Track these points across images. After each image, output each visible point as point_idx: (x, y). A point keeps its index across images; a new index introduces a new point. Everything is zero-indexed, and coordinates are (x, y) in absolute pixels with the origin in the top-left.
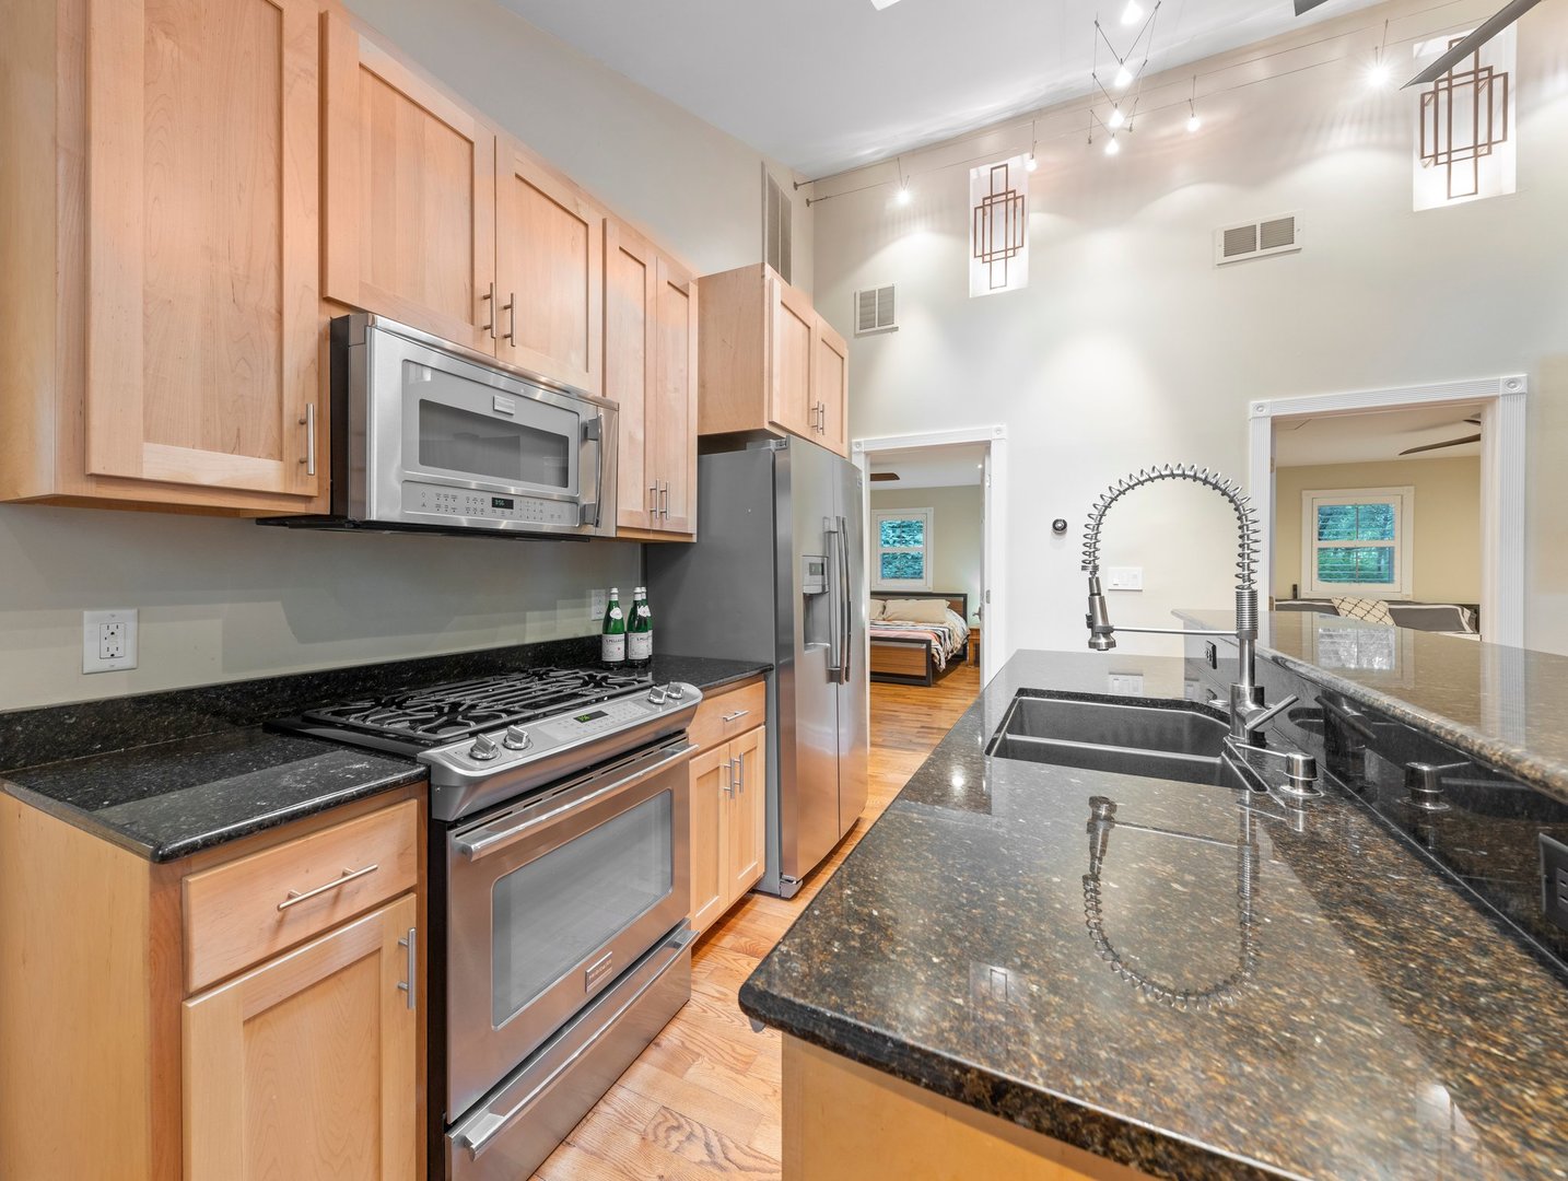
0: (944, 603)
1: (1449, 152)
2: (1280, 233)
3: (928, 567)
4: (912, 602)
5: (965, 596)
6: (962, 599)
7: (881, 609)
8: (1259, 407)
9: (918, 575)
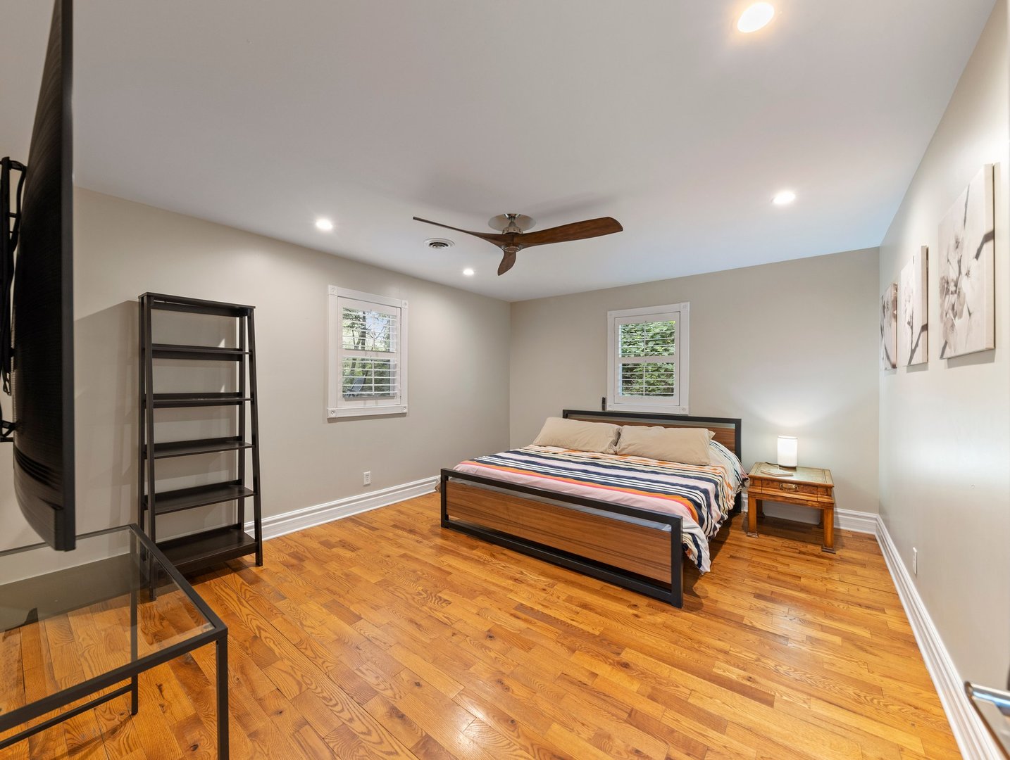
0: (705, 433)
3: (682, 383)
4: (658, 431)
5: (738, 423)
6: (733, 426)
7: (613, 438)
9: (669, 392)
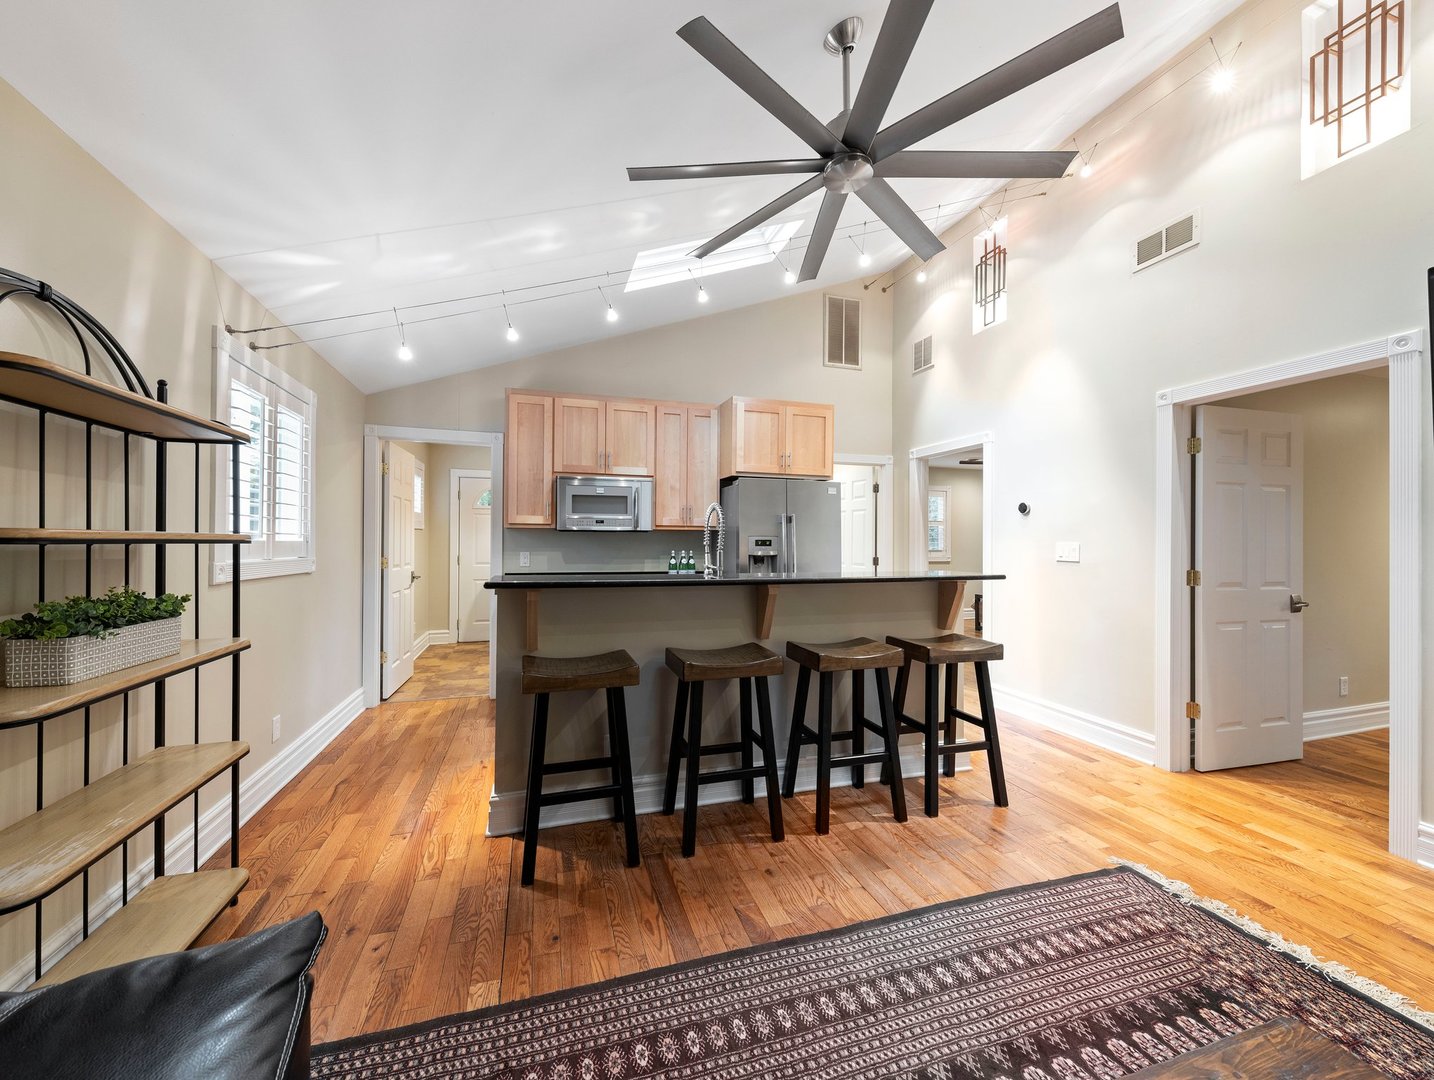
1: (1341, 106)
2: (1180, 234)
8: (1162, 397)
